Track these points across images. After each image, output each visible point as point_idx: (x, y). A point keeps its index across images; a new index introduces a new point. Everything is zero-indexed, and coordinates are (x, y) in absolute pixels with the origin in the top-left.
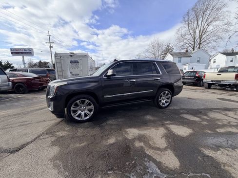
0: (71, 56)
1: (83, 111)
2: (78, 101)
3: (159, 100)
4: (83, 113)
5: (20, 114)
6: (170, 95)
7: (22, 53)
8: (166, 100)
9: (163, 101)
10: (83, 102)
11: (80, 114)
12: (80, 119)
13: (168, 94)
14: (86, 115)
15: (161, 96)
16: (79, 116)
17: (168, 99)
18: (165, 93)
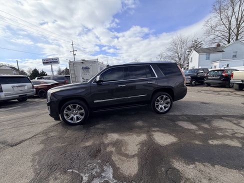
0: (82, 63)
1: (75, 115)
2: (69, 106)
3: (156, 105)
4: (75, 117)
6: (169, 100)
7: (51, 62)
8: (165, 105)
9: (161, 106)
10: (74, 107)
11: (73, 117)
12: (72, 122)
13: (166, 99)
14: (78, 119)
15: (158, 101)
16: (72, 119)
17: (167, 103)
18: (163, 97)
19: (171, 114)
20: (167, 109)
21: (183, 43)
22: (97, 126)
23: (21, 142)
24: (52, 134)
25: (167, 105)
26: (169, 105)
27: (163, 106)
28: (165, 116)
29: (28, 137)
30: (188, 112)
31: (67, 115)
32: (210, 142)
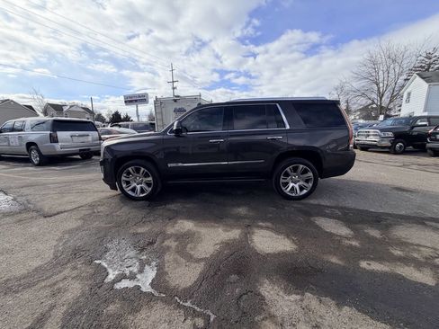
0: (175, 101)
1: (139, 184)
2: (130, 169)
3: (282, 181)
4: (138, 187)
5: (89, 180)
6: (310, 174)
7: (136, 101)
8: (301, 183)
9: (294, 185)
10: (138, 171)
11: (135, 188)
12: (133, 195)
13: (305, 172)
14: (142, 191)
15: (287, 175)
16: (134, 190)
17: (307, 181)
18: (297, 167)
19: (312, 202)
20: (305, 191)
21: (394, 61)
22: (168, 206)
23: (58, 213)
24: (101, 209)
25: (305, 184)
26: (311, 185)
27: (297, 186)
28: (296, 205)
29: (69, 207)
30: (350, 203)
31: (128, 183)
32: (364, 264)
